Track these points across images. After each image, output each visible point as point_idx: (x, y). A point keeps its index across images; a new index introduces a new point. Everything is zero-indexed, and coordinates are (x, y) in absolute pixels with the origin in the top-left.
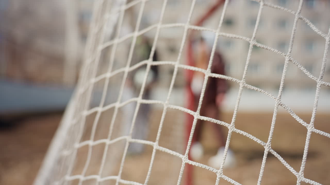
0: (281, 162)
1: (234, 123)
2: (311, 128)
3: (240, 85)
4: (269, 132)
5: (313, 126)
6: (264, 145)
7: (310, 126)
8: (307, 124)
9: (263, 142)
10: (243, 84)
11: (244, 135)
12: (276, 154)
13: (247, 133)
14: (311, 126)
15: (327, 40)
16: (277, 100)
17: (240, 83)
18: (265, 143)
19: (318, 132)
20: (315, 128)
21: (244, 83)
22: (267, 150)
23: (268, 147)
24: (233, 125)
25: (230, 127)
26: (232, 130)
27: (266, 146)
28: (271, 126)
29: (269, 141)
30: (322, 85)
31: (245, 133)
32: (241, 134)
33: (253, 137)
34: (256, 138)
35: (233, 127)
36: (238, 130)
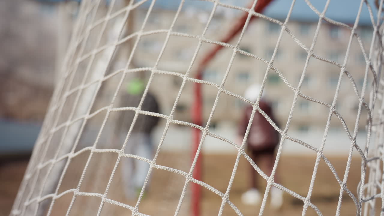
0: (238, 214)
1: (192, 172)
2: (271, 181)
3: (203, 132)
4: (229, 183)
5: (273, 179)
6: (222, 196)
7: (270, 179)
8: (268, 177)
9: (221, 193)
10: (206, 132)
11: (202, 185)
12: (233, 206)
13: (205, 184)
14: (272, 179)
15: (296, 94)
16: (240, 150)
17: (203, 130)
18: (223, 194)
19: (277, 186)
20: (275, 182)
21: (207, 130)
22: (224, 201)
23: (226, 198)
24: (191, 175)
25: (187, 176)
26: (190, 179)
27: (224, 197)
28: (231, 176)
29: (227, 191)
30: (286, 138)
31: (203, 183)
32: (198, 184)
33: (211, 187)
34: (214, 188)
35: (191, 177)
36: (195, 180)
